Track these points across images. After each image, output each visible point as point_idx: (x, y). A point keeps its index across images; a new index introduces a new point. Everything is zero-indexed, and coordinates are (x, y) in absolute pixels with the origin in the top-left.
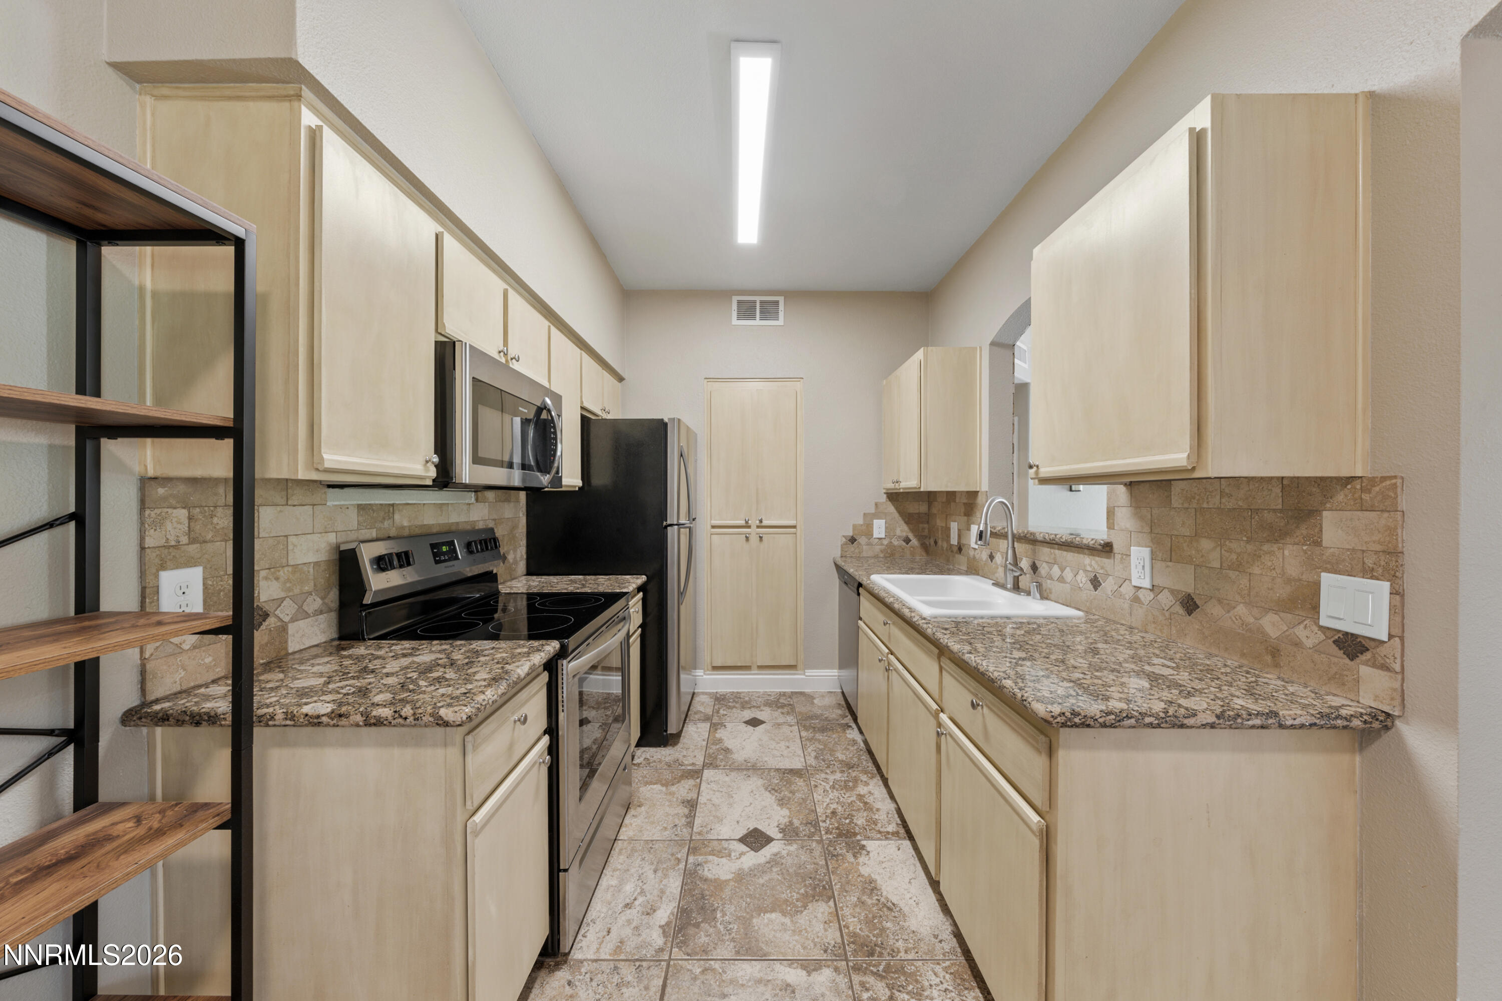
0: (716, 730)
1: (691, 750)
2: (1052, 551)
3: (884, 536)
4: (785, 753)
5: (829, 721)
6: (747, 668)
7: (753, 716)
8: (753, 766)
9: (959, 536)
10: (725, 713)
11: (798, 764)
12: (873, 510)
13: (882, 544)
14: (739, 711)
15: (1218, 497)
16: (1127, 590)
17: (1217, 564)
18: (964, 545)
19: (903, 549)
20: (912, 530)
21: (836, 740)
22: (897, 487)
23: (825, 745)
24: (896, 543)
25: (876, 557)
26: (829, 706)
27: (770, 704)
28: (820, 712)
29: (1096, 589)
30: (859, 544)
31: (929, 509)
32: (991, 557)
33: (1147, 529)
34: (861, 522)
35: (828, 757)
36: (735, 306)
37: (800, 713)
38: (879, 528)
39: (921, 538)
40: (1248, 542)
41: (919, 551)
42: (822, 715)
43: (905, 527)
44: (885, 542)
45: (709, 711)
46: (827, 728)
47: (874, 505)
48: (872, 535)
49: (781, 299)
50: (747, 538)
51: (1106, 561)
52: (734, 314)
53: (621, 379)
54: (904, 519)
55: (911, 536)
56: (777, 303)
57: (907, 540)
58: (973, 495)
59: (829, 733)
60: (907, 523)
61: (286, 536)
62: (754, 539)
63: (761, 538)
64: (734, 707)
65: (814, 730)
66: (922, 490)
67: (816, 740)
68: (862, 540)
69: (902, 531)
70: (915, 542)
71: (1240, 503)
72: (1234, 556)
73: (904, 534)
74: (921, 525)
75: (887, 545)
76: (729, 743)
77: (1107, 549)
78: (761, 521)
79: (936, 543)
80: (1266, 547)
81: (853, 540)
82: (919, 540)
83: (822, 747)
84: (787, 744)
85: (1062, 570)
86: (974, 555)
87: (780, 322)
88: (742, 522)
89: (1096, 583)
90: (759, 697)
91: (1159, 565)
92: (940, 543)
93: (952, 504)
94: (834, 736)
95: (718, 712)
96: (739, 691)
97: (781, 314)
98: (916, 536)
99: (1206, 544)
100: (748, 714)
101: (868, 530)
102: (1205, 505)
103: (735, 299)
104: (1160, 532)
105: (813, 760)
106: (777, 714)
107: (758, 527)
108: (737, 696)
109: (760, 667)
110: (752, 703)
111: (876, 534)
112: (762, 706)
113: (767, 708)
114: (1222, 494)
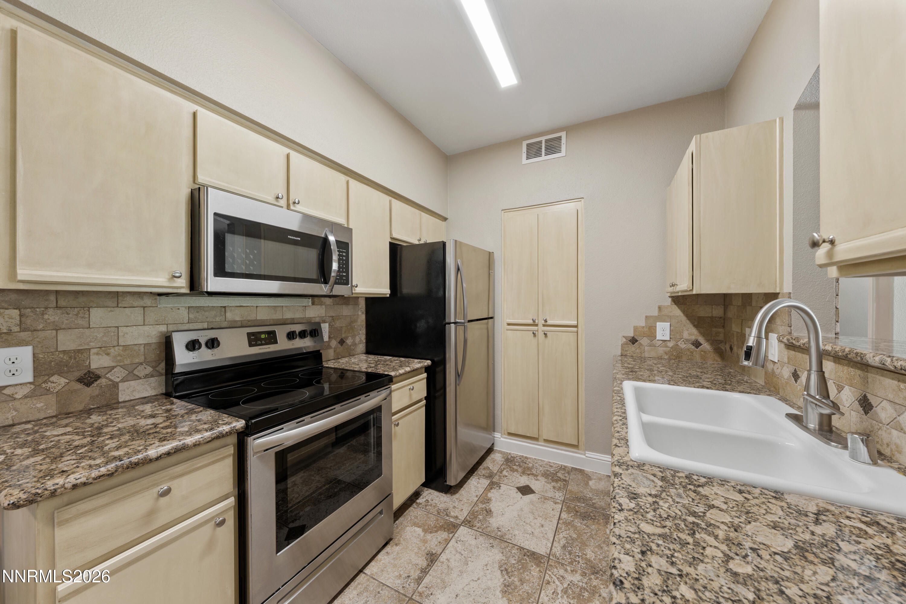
0: (491, 489)
1: (462, 502)
3: (669, 339)
4: (536, 532)
5: (595, 508)
6: (536, 439)
7: (527, 483)
8: (502, 536)
10: (507, 474)
11: (542, 549)
12: (656, 313)
13: (666, 347)
14: (518, 476)
19: (692, 353)
20: (703, 334)
21: (593, 533)
22: (675, 290)
23: (579, 535)
24: (683, 346)
25: (659, 358)
26: (602, 492)
27: (548, 475)
28: (589, 495)
30: (641, 344)
31: (725, 314)
32: (796, 376)
34: (642, 323)
36: (524, 149)
37: (571, 492)
38: (663, 331)
39: (715, 342)
41: (713, 356)
42: (591, 499)
43: (694, 331)
44: (670, 344)
45: (495, 469)
46: (589, 516)
47: (657, 308)
48: (656, 337)
49: (563, 134)
50: (534, 334)
52: (524, 156)
53: (445, 219)
54: (693, 323)
55: (701, 340)
56: (560, 138)
57: (697, 344)
59: (590, 522)
60: (696, 326)
61: (118, 327)
62: (541, 335)
63: (545, 334)
64: (517, 471)
65: (576, 515)
67: (573, 526)
68: (645, 341)
69: (690, 334)
70: (706, 346)
73: (693, 338)
74: (714, 329)
75: (672, 348)
76: (494, 506)
78: (546, 321)
79: (731, 349)
81: (633, 341)
82: (712, 344)
83: (575, 536)
84: (543, 522)
86: (773, 370)
87: (563, 153)
88: (531, 322)
90: (541, 466)
92: (735, 349)
93: (749, 308)
94: (593, 527)
95: (501, 472)
96: (528, 456)
97: (564, 147)
98: (707, 340)
100: (524, 481)
101: (651, 332)
103: (524, 144)
105: (559, 548)
106: (549, 486)
107: (544, 325)
108: (524, 460)
109: (546, 441)
110: (533, 471)
111: (659, 336)
112: (540, 475)
113: (543, 478)
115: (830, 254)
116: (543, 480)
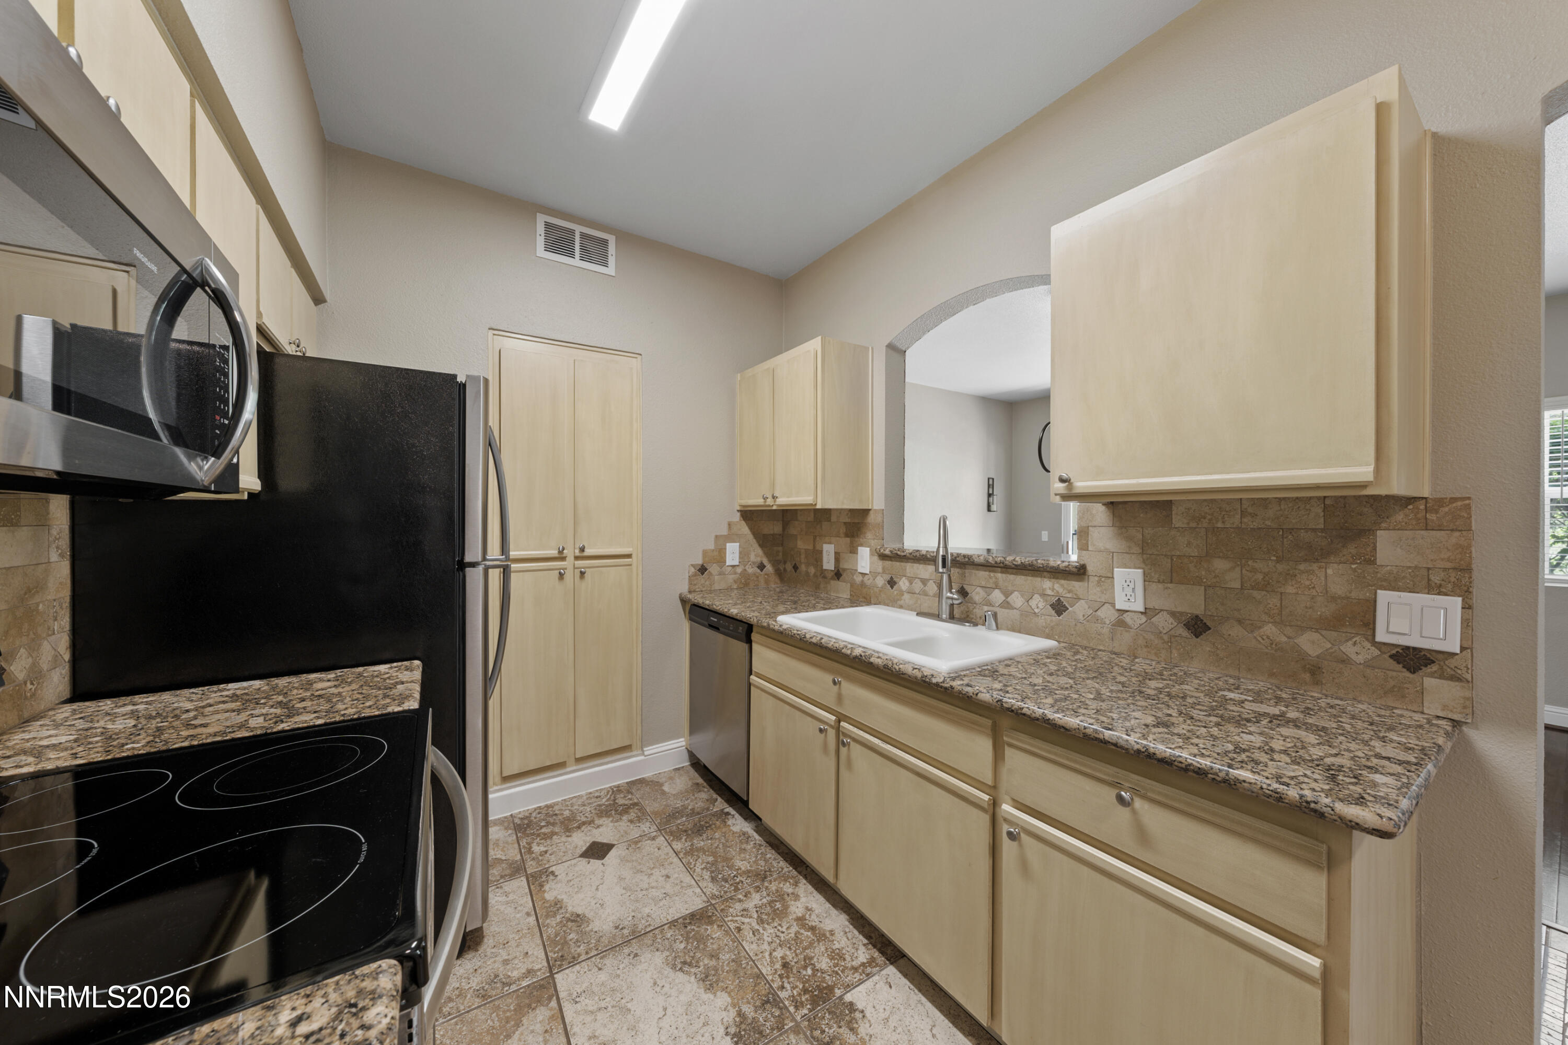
0: (541, 886)
1: (513, 943)
2: (992, 574)
3: (738, 564)
4: (669, 888)
5: (698, 814)
6: (561, 765)
7: (589, 840)
8: (634, 932)
9: (837, 560)
10: (543, 849)
11: (696, 903)
12: (725, 532)
13: (735, 573)
14: (564, 839)
15: (1238, 516)
16: (1108, 615)
17: (1237, 585)
18: (844, 570)
19: (757, 577)
20: (767, 554)
21: (723, 840)
22: (770, 501)
23: (714, 854)
24: (750, 570)
25: (730, 589)
26: (687, 791)
27: (607, 812)
28: (679, 804)
29: (1062, 615)
30: (710, 574)
31: (784, 529)
32: (892, 583)
33: (1137, 550)
34: (712, 546)
35: (727, 872)
36: (541, 229)
37: (656, 813)
38: (732, 555)
39: (775, 563)
40: (1278, 561)
41: (774, 578)
42: (685, 807)
43: (759, 551)
44: (739, 570)
45: (513, 854)
46: (702, 826)
47: (727, 525)
48: (725, 562)
49: (612, 240)
50: (561, 576)
51: (1076, 585)
52: (540, 242)
54: (758, 542)
55: (765, 562)
56: (605, 243)
57: (761, 567)
58: (865, 512)
59: (709, 832)
60: (761, 546)
62: (569, 576)
63: (582, 574)
64: (553, 834)
65: (688, 835)
66: (819, 506)
67: (698, 850)
68: (713, 569)
69: (756, 556)
70: (769, 568)
71: (1268, 523)
72: (1260, 577)
73: (759, 559)
74: (775, 548)
75: (740, 574)
76: (576, 904)
77: (1080, 572)
78: (582, 550)
79: (796, 568)
80: (1302, 567)
81: (703, 570)
82: (773, 565)
83: (711, 859)
84: (664, 872)
85: (1007, 594)
86: (862, 581)
87: (611, 270)
88: (554, 553)
89: (1059, 608)
90: (584, 805)
91: (1154, 586)
92: (803, 568)
93: (826, 523)
94: (717, 835)
95: (530, 851)
96: (549, 802)
97: (612, 260)
98: (770, 561)
99: (1220, 565)
100: (581, 840)
101: (719, 556)
102: (1220, 525)
103: (542, 218)
104: (1156, 553)
105: (710, 885)
106: (623, 824)
107: (577, 558)
108: (548, 813)
110: (579, 818)
111: (729, 562)
112: (596, 819)
113: (604, 819)
114: (1243, 513)
116: (604, 821)
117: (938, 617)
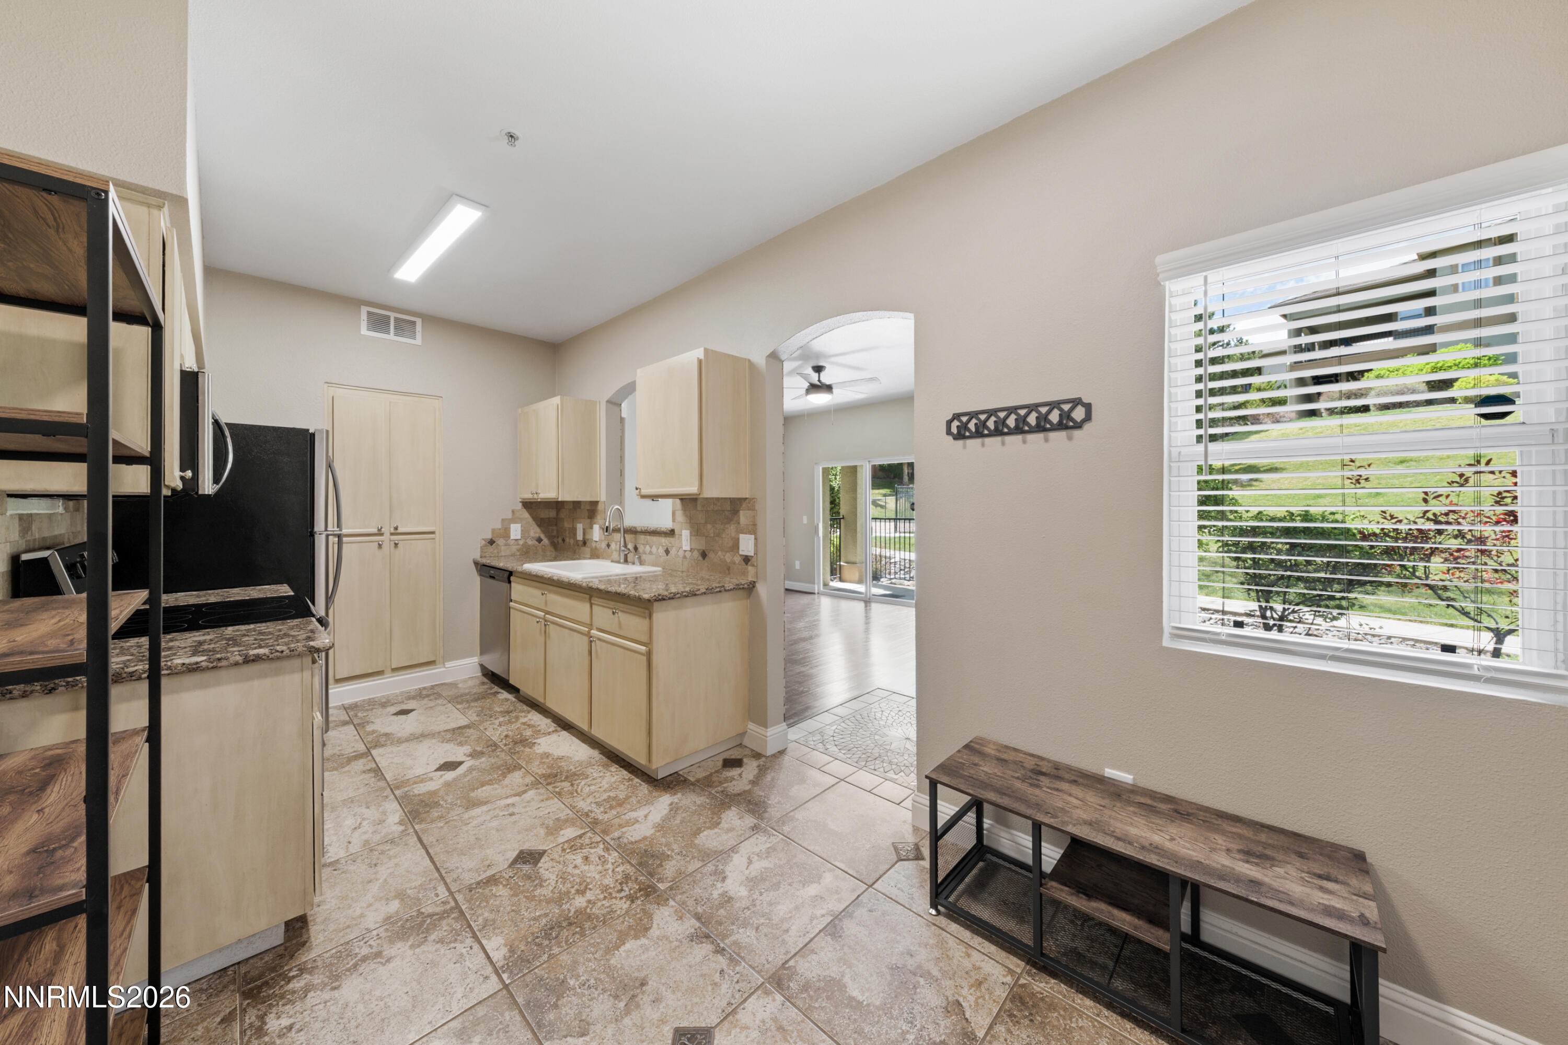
2: (645, 537)
3: (520, 538)
4: (448, 720)
5: (480, 693)
6: (379, 673)
7: (399, 709)
8: (421, 735)
9: (584, 534)
10: (366, 714)
11: (463, 723)
12: (510, 516)
13: (518, 545)
14: (381, 710)
16: (681, 553)
17: (712, 535)
18: (588, 539)
19: (536, 548)
20: (544, 532)
21: (492, 702)
22: (535, 496)
23: (483, 707)
24: (530, 543)
25: (513, 555)
26: (476, 685)
27: (413, 698)
28: (468, 691)
29: (667, 555)
30: (498, 544)
31: (558, 515)
32: (608, 546)
33: (688, 521)
34: (499, 526)
35: (488, 712)
36: (364, 316)
37: (449, 696)
38: (516, 531)
39: (550, 538)
40: (721, 525)
41: (550, 548)
42: (471, 692)
43: (538, 530)
44: (521, 542)
46: (480, 698)
47: (511, 512)
48: (510, 537)
49: (419, 322)
50: (380, 546)
51: (671, 540)
52: (364, 324)
54: (537, 523)
55: (542, 536)
56: (414, 323)
57: (539, 540)
58: (596, 503)
59: (484, 700)
60: (539, 526)
62: (386, 546)
63: (396, 545)
64: (373, 708)
65: (467, 702)
66: (560, 500)
67: (472, 707)
68: (501, 542)
69: (535, 533)
70: (546, 541)
71: (719, 508)
72: (717, 531)
73: (537, 535)
74: (551, 528)
75: (522, 545)
76: (387, 730)
77: (671, 533)
78: (396, 528)
79: (564, 540)
80: (726, 526)
81: (492, 542)
82: (549, 540)
83: (479, 709)
84: (447, 715)
85: (651, 547)
86: (595, 545)
87: (418, 341)
88: (375, 530)
89: (667, 552)
90: (398, 695)
91: (693, 538)
92: (567, 540)
93: (578, 510)
94: (489, 700)
95: (356, 716)
97: (419, 335)
98: (546, 536)
99: (709, 526)
100: (393, 709)
101: (506, 533)
103: (364, 310)
104: (693, 522)
105: (475, 717)
106: (425, 701)
107: (392, 534)
108: (370, 701)
109: (395, 670)
110: (392, 702)
111: (513, 537)
112: (405, 701)
114: (714, 504)
115: (640, 492)
116: (411, 701)
117: (619, 562)
